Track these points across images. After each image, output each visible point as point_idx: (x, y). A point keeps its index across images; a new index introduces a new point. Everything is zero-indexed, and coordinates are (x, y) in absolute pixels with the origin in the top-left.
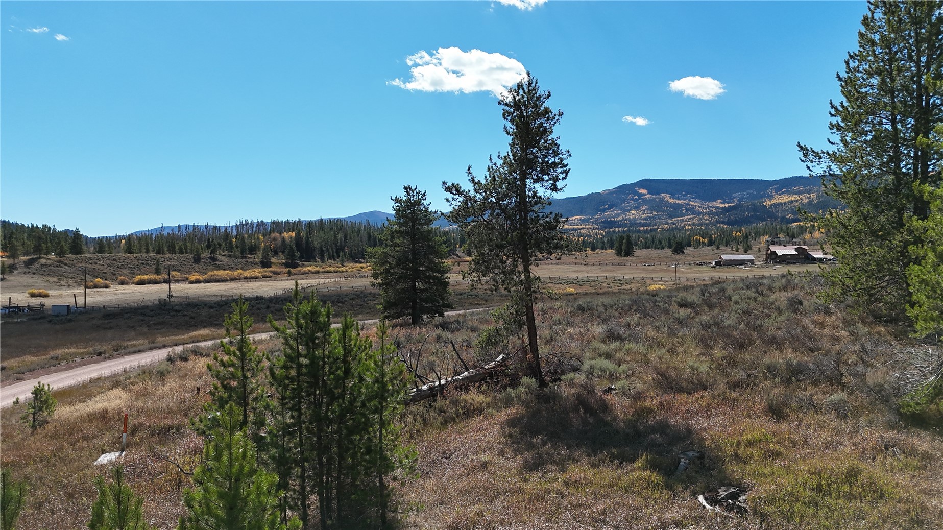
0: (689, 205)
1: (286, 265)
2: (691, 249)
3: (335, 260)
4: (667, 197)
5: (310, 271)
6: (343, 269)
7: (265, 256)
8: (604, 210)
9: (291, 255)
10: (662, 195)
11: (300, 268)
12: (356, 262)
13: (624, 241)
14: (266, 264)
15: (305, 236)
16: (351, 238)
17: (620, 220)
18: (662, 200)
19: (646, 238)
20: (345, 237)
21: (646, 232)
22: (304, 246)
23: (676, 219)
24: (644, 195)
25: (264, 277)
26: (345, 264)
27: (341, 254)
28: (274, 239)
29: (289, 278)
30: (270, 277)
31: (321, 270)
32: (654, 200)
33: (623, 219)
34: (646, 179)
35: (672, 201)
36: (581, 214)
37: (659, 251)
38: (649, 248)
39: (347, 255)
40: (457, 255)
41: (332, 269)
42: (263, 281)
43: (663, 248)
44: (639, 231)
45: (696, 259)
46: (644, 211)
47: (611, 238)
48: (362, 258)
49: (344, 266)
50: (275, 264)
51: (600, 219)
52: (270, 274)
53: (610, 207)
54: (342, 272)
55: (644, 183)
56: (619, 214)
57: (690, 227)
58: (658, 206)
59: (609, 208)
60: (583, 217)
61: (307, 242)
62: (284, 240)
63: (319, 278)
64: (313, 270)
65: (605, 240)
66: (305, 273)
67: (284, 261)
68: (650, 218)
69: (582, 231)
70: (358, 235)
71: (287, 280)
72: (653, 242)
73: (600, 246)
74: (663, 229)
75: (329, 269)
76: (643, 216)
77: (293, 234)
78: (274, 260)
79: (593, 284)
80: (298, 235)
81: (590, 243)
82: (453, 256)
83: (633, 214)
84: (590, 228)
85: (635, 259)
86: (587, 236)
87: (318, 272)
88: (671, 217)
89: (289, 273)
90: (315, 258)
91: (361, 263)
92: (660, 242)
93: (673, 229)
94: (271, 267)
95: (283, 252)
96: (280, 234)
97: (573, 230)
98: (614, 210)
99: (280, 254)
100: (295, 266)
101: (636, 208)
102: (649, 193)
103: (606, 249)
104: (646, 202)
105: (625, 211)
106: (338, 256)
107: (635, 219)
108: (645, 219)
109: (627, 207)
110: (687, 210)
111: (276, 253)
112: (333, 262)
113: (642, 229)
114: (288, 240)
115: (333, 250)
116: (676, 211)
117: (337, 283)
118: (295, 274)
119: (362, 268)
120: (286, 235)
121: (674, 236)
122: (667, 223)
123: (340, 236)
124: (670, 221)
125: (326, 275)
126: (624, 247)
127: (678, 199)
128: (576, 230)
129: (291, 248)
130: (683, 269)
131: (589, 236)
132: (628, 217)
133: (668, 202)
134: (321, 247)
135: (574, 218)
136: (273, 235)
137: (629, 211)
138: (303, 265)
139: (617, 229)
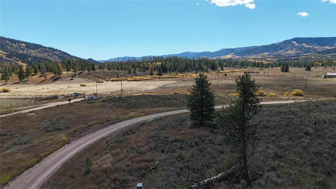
0: (314, 48)
1: (158, 74)
2: (314, 67)
3: (174, 72)
4: (305, 45)
5: (166, 77)
6: (177, 76)
7: (151, 71)
8: (278, 50)
9: (160, 71)
10: (303, 44)
11: (162, 76)
12: (181, 73)
13: (285, 66)
14: (151, 74)
15: (164, 64)
16: (180, 64)
17: (284, 54)
18: (302, 46)
19: (294, 63)
20: (178, 64)
21: (295, 59)
22: (164, 67)
23: (308, 54)
24: (295, 44)
25: (151, 79)
26: (178, 74)
27: (176, 70)
28: (154, 65)
29: (159, 80)
30: (153, 79)
31: (170, 77)
32: (299, 46)
33: (285, 54)
35: (307, 46)
36: (268, 52)
37: (300, 69)
38: (295, 67)
39: (178, 70)
40: (218, 70)
41: (173, 76)
42: (151, 81)
43: (302, 67)
44: (292, 59)
45: (316, 74)
46: (295, 51)
47: (280, 63)
48: (183, 72)
49: (177, 75)
50: (154, 74)
51: (276, 54)
52: (153, 78)
53: (280, 49)
54: (177, 77)
55: (295, 39)
56: (284, 52)
57: (314, 57)
58: (301, 48)
59: (279, 50)
60: (268, 53)
61: (165, 66)
62: (157, 65)
63: (169, 80)
64: (167, 77)
65: (277, 63)
66: (164, 78)
67: (157, 73)
68: (297, 53)
69: (268, 59)
70: (182, 63)
71: (158, 81)
72: (297, 64)
73: (275, 66)
74: (302, 58)
75: (172, 76)
76: (294, 53)
77: (160, 63)
78: (154, 72)
79: (271, 87)
80: (162, 63)
81: (271, 64)
82: (216, 70)
83: (289, 52)
84: (271, 58)
85: (289, 73)
86: (270, 61)
87: (168, 77)
88: (306, 53)
89: (159, 78)
90: (167, 72)
91: (183, 73)
92: (301, 64)
93: (307, 58)
94: (153, 75)
95: (157, 70)
96: (156, 63)
97: (264, 58)
98: (282, 50)
99: (156, 70)
100: (161, 75)
101: (291, 50)
102: (297, 43)
103: (277, 67)
104: (295, 47)
105: (286, 50)
106: (175, 71)
107: (290, 54)
108: (295, 54)
109: (287, 49)
110: (313, 50)
111: (155, 70)
112: (173, 73)
113: (293, 58)
114: (159, 65)
115: (173, 69)
116: (308, 50)
117: (175, 83)
118: (161, 78)
119: (183, 76)
120: (158, 63)
121: (307, 62)
122: (304, 56)
123: (176, 64)
124: (305, 55)
125: (171, 79)
126: (285, 69)
127: (310, 45)
128: (265, 58)
129: (160, 69)
130: (309, 79)
131: (271, 61)
132: (287, 53)
133: (305, 47)
134: (169, 68)
135: (265, 53)
136: (154, 64)
137: (288, 51)
138: (163, 75)
139: (282, 58)
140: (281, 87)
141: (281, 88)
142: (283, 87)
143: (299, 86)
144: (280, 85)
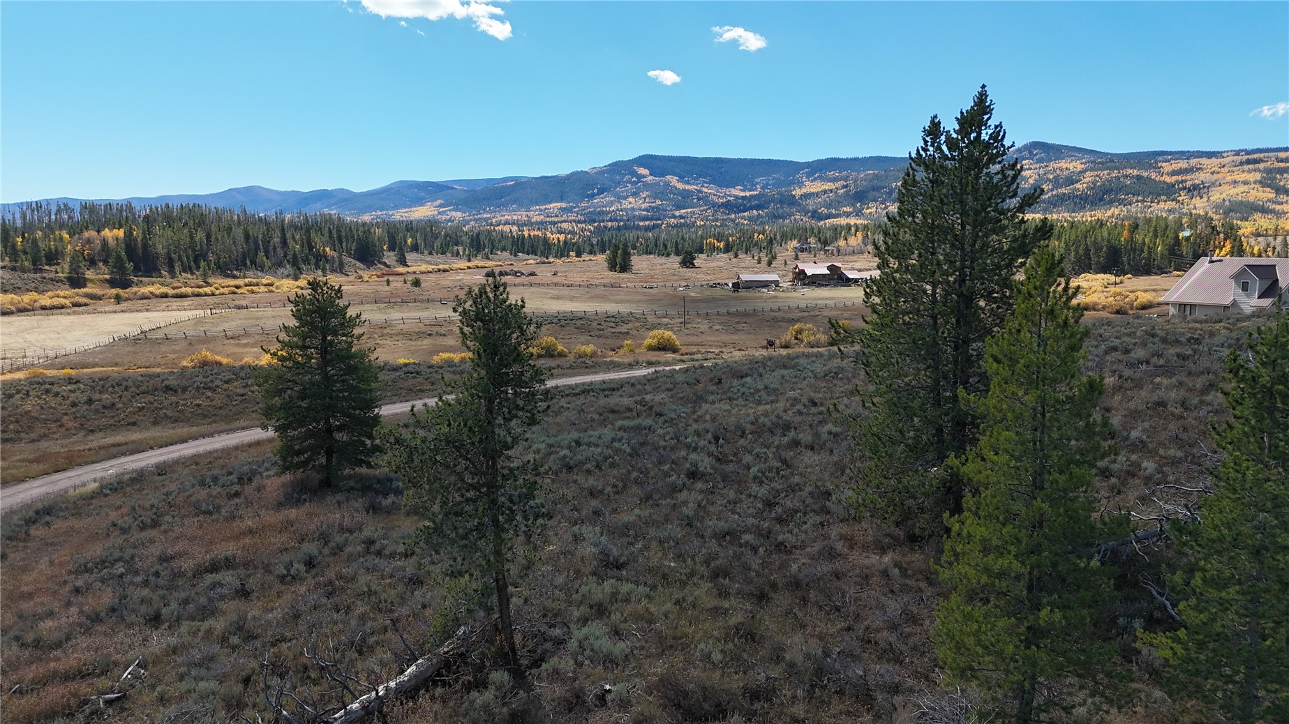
0: (702, 192)
1: (113, 283)
2: (703, 256)
3: (192, 274)
4: (673, 180)
5: (151, 293)
6: (208, 290)
7: (75, 268)
8: (592, 196)
9: (119, 266)
10: (668, 177)
11: (135, 289)
12: (228, 276)
13: (619, 252)
14: (76, 281)
15: (141, 236)
16: (217, 239)
17: (613, 211)
18: (668, 184)
19: (646, 240)
20: (208, 237)
21: (647, 229)
22: (140, 251)
23: (685, 211)
24: (644, 176)
25: (75, 305)
26: (211, 280)
27: (202, 264)
28: (89, 241)
29: (118, 307)
30: (86, 305)
31: (171, 292)
32: (658, 184)
33: (617, 210)
34: (646, 155)
35: (680, 186)
36: (561, 200)
37: (662, 260)
38: (651, 253)
39: (212, 265)
40: (385, 264)
41: (189, 290)
42: (74, 313)
43: (668, 255)
44: (638, 228)
45: (709, 277)
46: (645, 198)
47: (602, 239)
48: (237, 270)
49: (209, 284)
50: (92, 281)
51: (588, 207)
52: (85, 300)
53: (601, 192)
54: (206, 295)
55: (645, 161)
56: (612, 202)
57: (702, 223)
58: (661, 192)
59: (599, 194)
60: (564, 205)
61: (145, 246)
62: (105, 242)
63: (168, 309)
64: (158, 292)
65: (594, 241)
66: (144, 298)
67: (107, 277)
68: (653, 208)
69: (565, 226)
70: (229, 234)
71: (115, 312)
72: (656, 245)
73: (587, 249)
74: (669, 225)
75: (183, 290)
76: (643, 206)
77: (121, 233)
78: (89, 274)
79: (579, 323)
80: (129, 234)
81: (574, 244)
82: (379, 265)
83: (630, 203)
84: (575, 221)
85: (633, 276)
86: (570, 232)
87: (165, 296)
88: (679, 208)
89: (118, 299)
90: (159, 270)
91: (235, 277)
92: (665, 246)
93: (682, 225)
94: (85, 286)
95: (105, 262)
96: (98, 232)
97: (551, 223)
98: (605, 197)
99: (101, 264)
100: (126, 285)
101: (635, 194)
102: (651, 174)
103: (595, 254)
104: (647, 186)
105: (620, 198)
106: (198, 268)
107: (633, 209)
108: (646, 210)
109: (622, 192)
110: (699, 199)
111: (92, 263)
112: (189, 276)
113: (641, 224)
114: (112, 242)
115: (188, 258)
116: (684, 199)
117: (199, 321)
118: (127, 299)
119: (237, 287)
120: (107, 233)
121: (683, 238)
122: (674, 217)
123: (200, 235)
124: (677, 213)
125: (176, 303)
126: (618, 260)
127: (688, 183)
128: (554, 223)
129: (119, 257)
130: (693, 294)
131: (573, 233)
132: (624, 206)
133: (676, 188)
134: (168, 254)
135: (552, 205)
136: (86, 234)
137: (626, 198)
138: (140, 283)
139: (610, 223)
140: (613, 325)
141: (611, 327)
142: (617, 324)
143: (665, 317)
144: (608, 317)
